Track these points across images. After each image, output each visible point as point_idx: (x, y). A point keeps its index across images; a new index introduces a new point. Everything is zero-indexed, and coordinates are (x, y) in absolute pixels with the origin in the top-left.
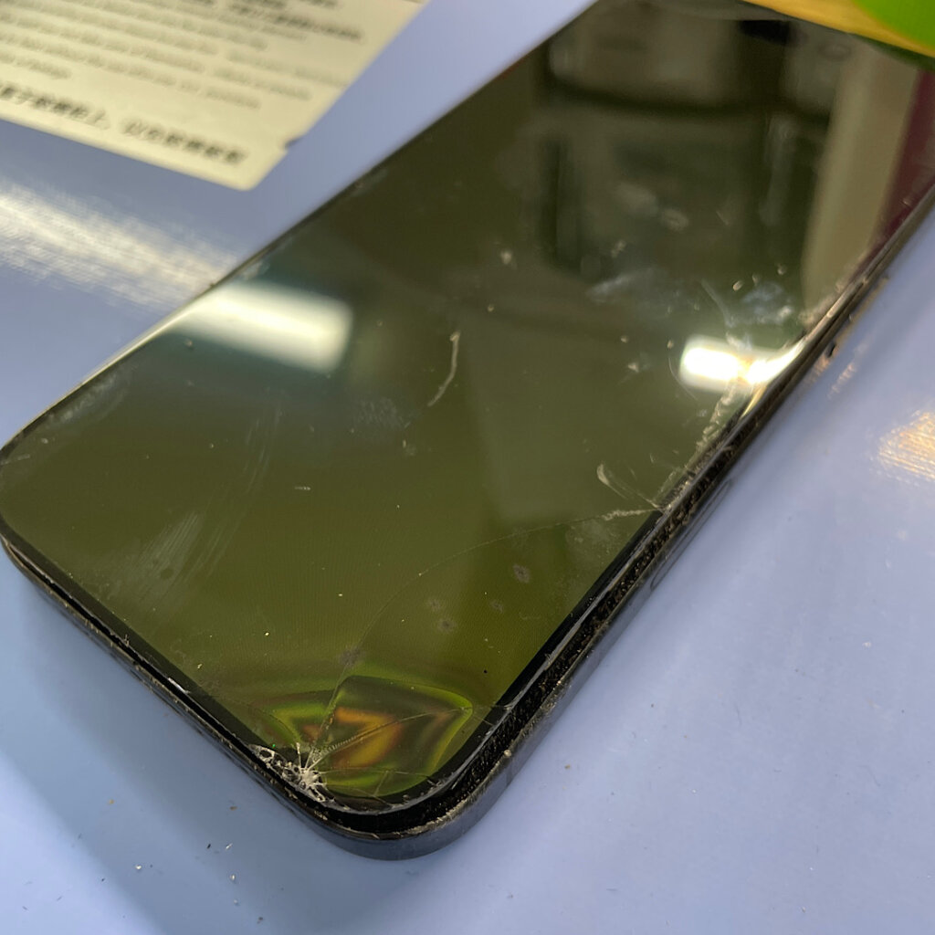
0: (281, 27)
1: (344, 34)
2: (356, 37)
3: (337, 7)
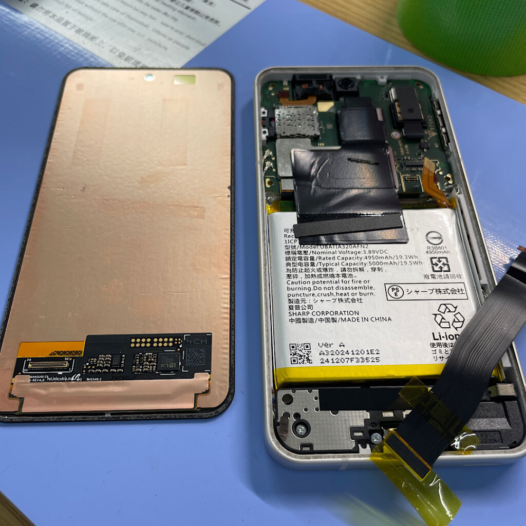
1: (212, 19)
2: (217, 22)
3: (213, 5)
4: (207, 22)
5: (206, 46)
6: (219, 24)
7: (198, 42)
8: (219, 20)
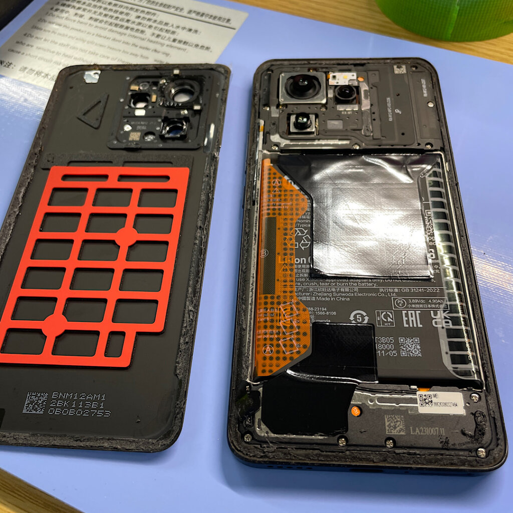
0: (176, 44)
1: (202, 47)
2: (208, 48)
3: (198, 33)
4: (198, 50)
6: (210, 50)
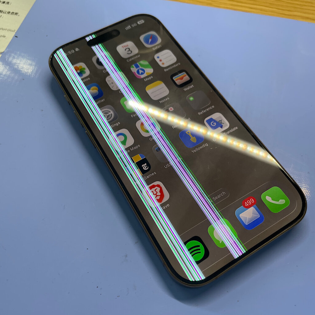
1: (13, 13)
2: (16, 14)
3: (10, 4)
4: (10, 15)
5: (15, 31)
6: (18, 15)
7: (10, 30)
8: (17, 12)
